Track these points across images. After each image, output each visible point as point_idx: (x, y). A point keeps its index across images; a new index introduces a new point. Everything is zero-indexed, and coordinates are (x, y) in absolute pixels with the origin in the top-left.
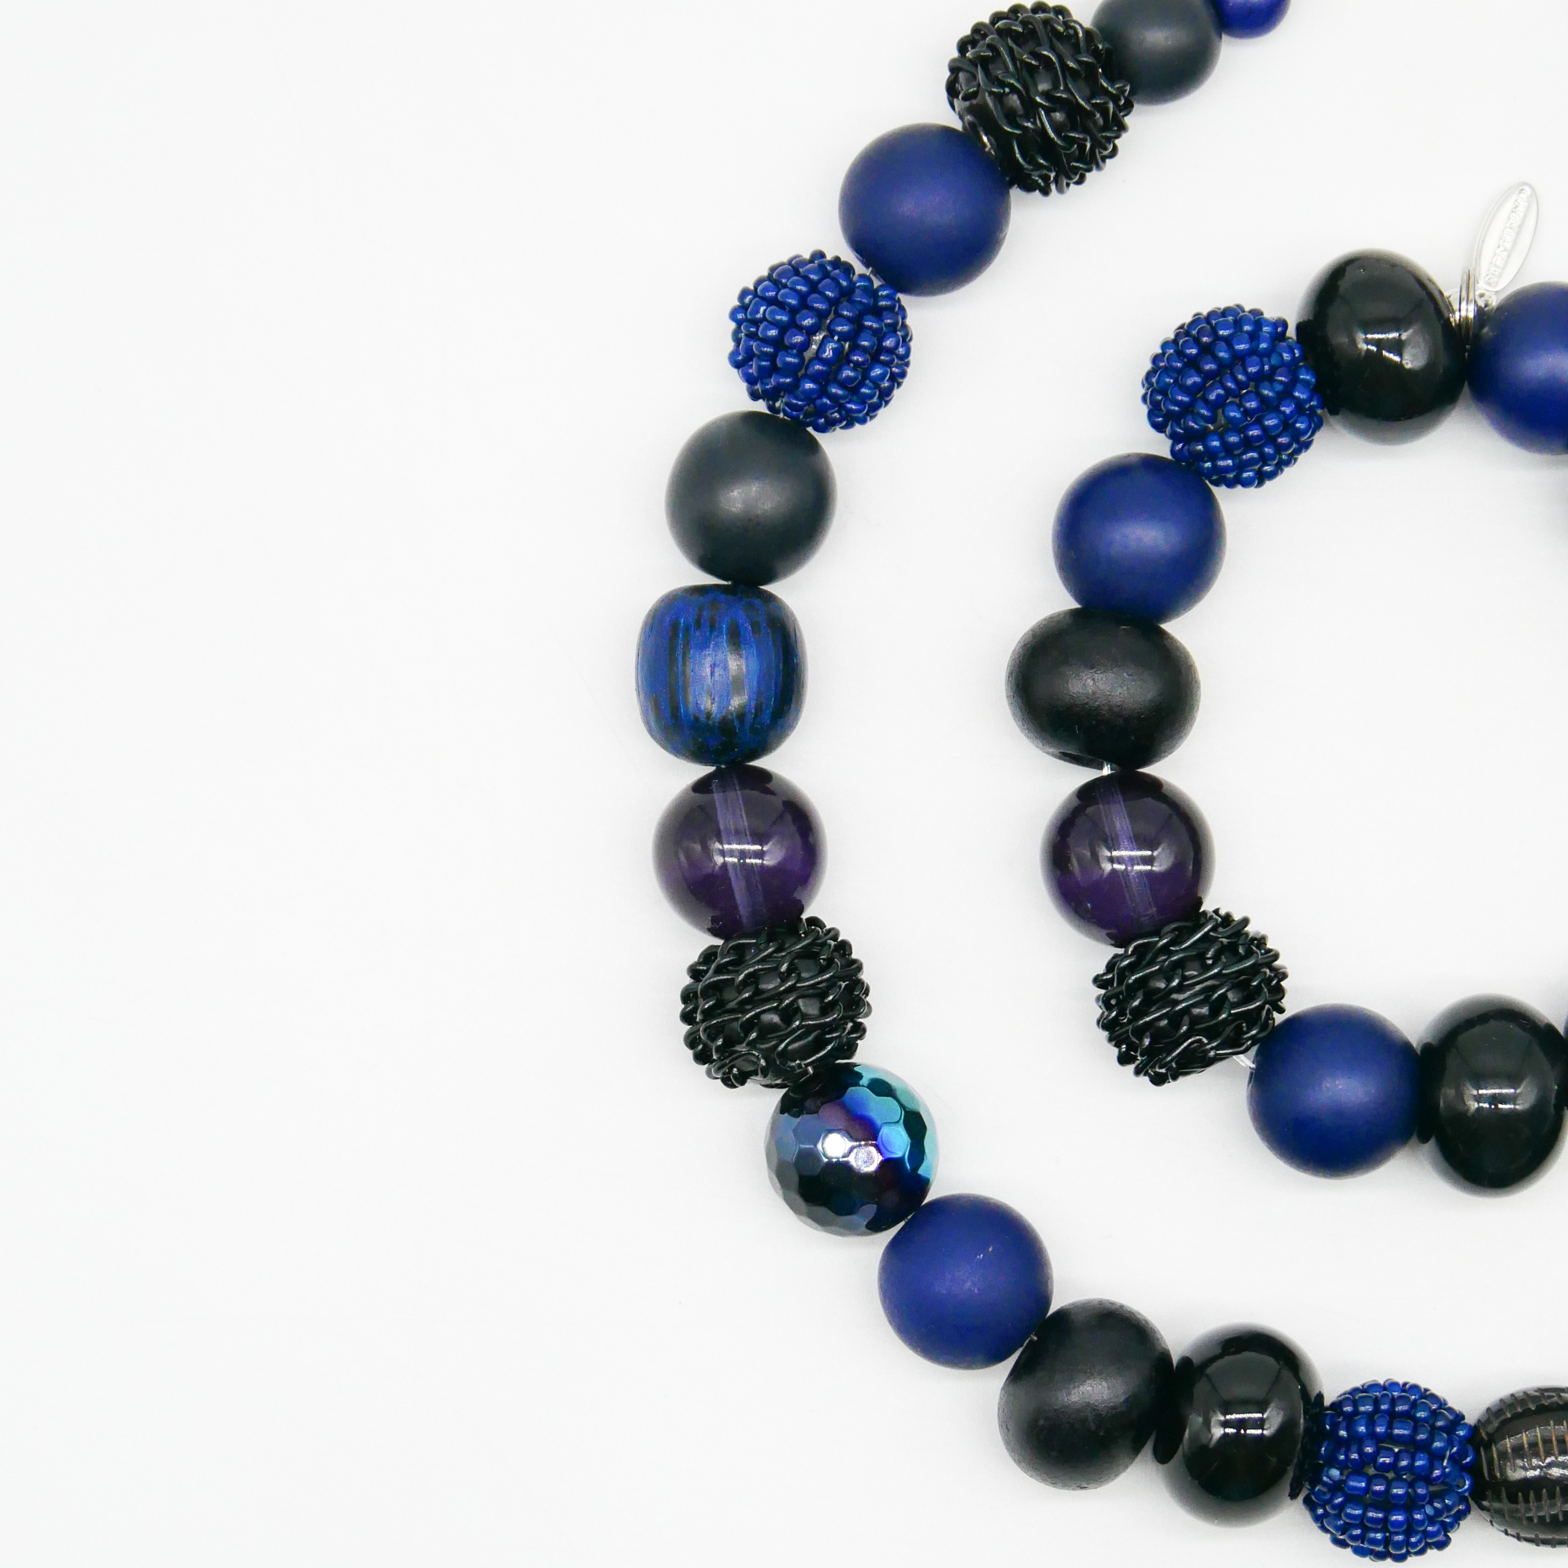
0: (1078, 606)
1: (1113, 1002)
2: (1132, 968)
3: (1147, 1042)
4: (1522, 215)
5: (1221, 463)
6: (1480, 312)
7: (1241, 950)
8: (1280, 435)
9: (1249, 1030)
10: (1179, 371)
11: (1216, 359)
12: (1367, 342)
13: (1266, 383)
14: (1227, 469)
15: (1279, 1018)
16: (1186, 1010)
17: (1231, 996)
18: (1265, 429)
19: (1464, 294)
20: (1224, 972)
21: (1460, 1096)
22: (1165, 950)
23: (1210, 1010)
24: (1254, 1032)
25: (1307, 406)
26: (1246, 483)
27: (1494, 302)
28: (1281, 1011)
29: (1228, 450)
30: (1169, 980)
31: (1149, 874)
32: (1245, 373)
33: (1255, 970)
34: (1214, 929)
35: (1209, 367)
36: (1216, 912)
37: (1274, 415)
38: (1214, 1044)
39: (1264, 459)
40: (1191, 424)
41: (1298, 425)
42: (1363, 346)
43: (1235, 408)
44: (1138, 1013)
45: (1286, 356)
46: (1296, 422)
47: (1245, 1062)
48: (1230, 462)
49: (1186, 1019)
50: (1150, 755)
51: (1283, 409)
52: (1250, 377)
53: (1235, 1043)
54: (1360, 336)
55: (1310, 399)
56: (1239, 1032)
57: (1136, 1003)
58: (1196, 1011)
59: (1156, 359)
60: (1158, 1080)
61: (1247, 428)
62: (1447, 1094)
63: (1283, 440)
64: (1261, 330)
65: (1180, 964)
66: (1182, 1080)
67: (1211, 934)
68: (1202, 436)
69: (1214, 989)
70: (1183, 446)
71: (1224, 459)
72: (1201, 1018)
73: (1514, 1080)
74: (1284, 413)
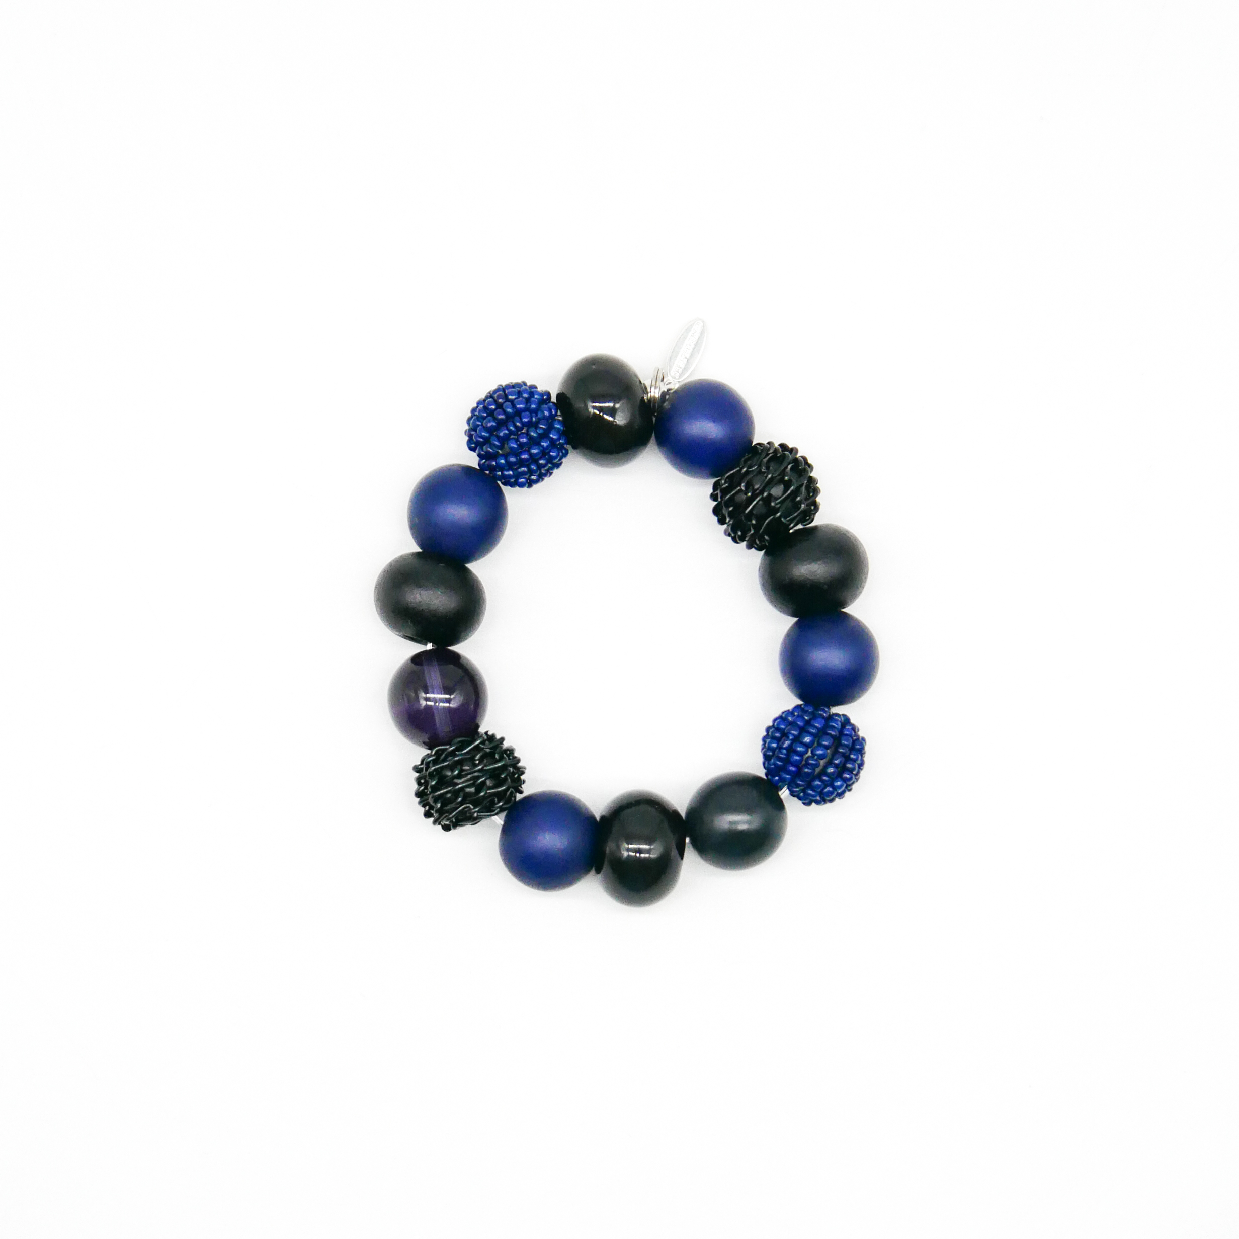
0: (420, 551)
1: (422, 781)
2: (435, 762)
3: (439, 805)
4: (697, 338)
5: (506, 473)
6: (664, 395)
7: (497, 756)
8: (540, 458)
9: (499, 803)
10: (484, 418)
11: (505, 412)
12: (594, 408)
13: (533, 429)
14: (510, 477)
15: (519, 797)
16: (462, 789)
17: (489, 783)
18: (531, 455)
19: (654, 383)
20: (485, 768)
21: (618, 847)
22: (453, 754)
23: (476, 789)
24: (501, 804)
25: (558, 443)
26: (521, 485)
27: (675, 386)
28: (521, 792)
29: (510, 466)
30: (452, 771)
31: (449, 709)
32: (521, 421)
33: (504, 767)
34: (483, 743)
35: (502, 417)
36: (486, 733)
37: (537, 447)
38: (477, 809)
39: (531, 472)
40: (489, 449)
41: (551, 454)
42: (592, 411)
43: (513, 441)
44: (435, 789)
45: (546, 413)
46: (550, 451)
47: (498, 820)
48: (511, 473)
49: (461, 794)
50: (456, 640)
51: (542, 444)
52: (524, 424)
53: (489, 809)
54: (590, 404)
55: (559, 439)
56: (493, 804)
57: (433, 783)
58: (468, 790)
59: (473, 410)
60: (446, 828)
61: (521, 453)
62: (610, 847)
63: (542, 462)
64: (533, 397)
65: (460, 763)
66: (459, 830)
67: (481, 746)
68: (494, 457)
69: (478, 777)
70: (485, 462)
71: (508, 470)
72: (470, 794)
73: (649, 841)
74: (543, 446)
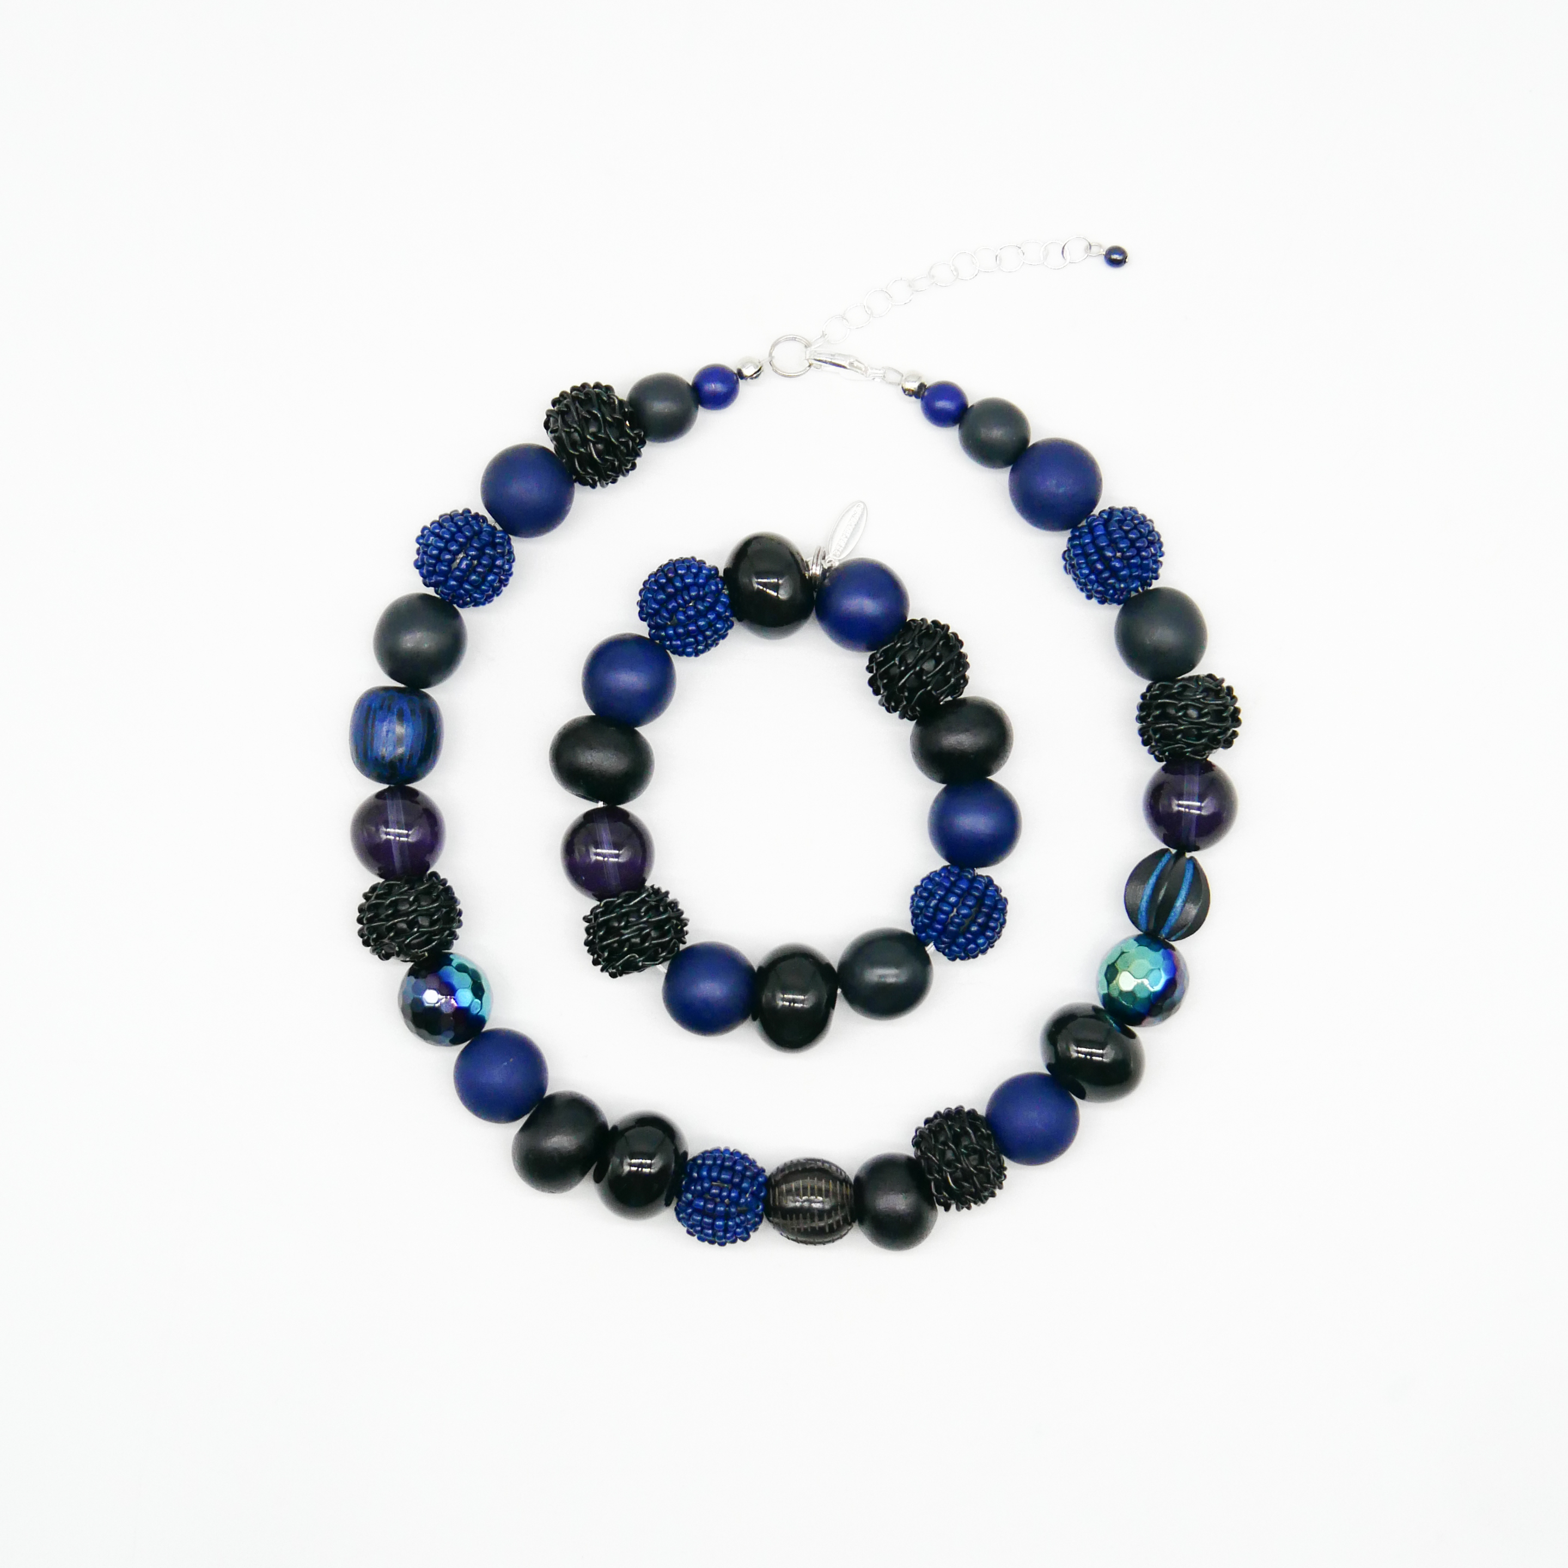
0: (594, 714)
1: (592, 931)
2: (603, 914)
3: (606, 954)
4: (858, 519)
5: (674, 643)
6: (824, 571)
7: (661, 909)
8: (707, 630)
9: (662, 952)
10: (655, 591)
11: (674, 587)
12: (759, 583)
13: (700, 602)
14: (678, 646)
15: (682, 947)
16: (628, 939)
17: (653, 934)
18: (698, 627)
19: (815, 561)
20: (650, 920)
21: (774, 997)
22: (620, 906)
23: (641, 940)
24: (664, 954)
25: (724, 615)
26: (689, 655)
27: (836, 564)
28: (684, 943)
29: (678, 636)
30: (620, 923)
31: (618, 863)
32: (689, 595)
33: (668, 920)
34: (648, 896)
35: (671, 590)
36: (652, 887)
37: (703, 619)
38: (641, 959)
39: (698, 643)
40: (659, 621)
41: (718, 626)
42: (756, 586)
43: (681, 613)
44: (602, 939)
45: (713, 588)
46: (716, 624)
47: (662, 969)
48: (679, 643)
49: (627, 944)
50: (625, 798)
51: (709, 616)
52: (692, 598)
53: (653, 959)
54: (755, 580)
55: (725, 612)
56: (657, 953)
57: (601, 933)
58: (633, 940)
59: (645, 583)
60: (613, 976)
61: (689, 625)
62: (766, 996)
63: (708, 633)
64: (701, 572)
65: (627, 915)
66: (625, 976)
67: (647, 899)
68: (664, 628)
69: (644, 929)
70: (655, 632)
71: (676, 640)
72: (635, 944)
73: (803, 992)
74: (709, 618)
